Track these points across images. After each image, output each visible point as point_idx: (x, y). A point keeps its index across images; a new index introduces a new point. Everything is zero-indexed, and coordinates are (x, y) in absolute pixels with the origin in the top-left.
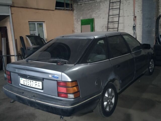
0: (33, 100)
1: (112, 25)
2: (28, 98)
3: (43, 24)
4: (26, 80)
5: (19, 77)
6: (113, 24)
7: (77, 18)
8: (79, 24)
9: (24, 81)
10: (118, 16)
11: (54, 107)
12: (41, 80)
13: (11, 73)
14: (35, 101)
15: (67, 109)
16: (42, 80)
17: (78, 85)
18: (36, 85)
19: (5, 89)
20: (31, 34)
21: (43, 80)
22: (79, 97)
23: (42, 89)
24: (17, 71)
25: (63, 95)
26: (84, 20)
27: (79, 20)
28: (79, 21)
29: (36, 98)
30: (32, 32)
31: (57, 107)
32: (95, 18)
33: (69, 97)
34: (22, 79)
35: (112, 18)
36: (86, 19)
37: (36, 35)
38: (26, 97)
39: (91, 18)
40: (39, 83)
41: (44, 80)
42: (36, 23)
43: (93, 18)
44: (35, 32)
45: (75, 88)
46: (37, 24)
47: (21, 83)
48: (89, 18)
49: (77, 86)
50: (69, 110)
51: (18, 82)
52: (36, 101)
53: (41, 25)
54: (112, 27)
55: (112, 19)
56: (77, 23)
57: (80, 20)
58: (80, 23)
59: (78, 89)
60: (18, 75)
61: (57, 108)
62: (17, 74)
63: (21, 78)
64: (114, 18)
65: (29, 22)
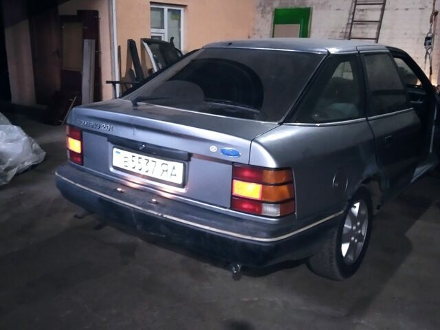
0: (155, 213)
1: (360, 31)
2: (139, 206)
3: (182, 13)
4: (133, 156)
5: (110, 145)
6: (362, 28)
7: (263, 4)
8: (268, 21)
9: (126, 159)
10: (380, 6)
11: (219, 237)
12: (181, 159)
13: (84, 133)
14: (162, 216)
15: (259, 245)
16: (186, 158)
17: (292, 182)
18: (165, 172)
19: (64, 178)
20: (152, 37)
21: (189, 160)
22: (291, 214)
23: (183, 185)
24: (105, 128)
25: (245, 206)
26: (283, 10)
27: (268, 9)
28: (269, 12)
29: (165, 210)
30: (155, 32)
31: (227, 237)
32: (314, 7)
33: (266, 212)
34: (119, 153)
35: (363, 10)
36: (289, 8)
37: (163, 40)
38: (131, 203)
39: (303, 7)
40: (174, 168)
41: (192, 158)
42: (166, 8)
43: (309, 8)
44: (162, 31)
45: (284, 188)
46: (169, 10)
47: (114, 164)
48: (298, 7)
49: (288, 182)
50: (266, 247)
51: (106, 160)
52: (165, 216)
53: (176, 14)
54: (360, 35)
55: (361, 13)
56: (263, 17)
57: (272, 8)
58: (270, 17)
59: (291, 190)
60: (108, 141)
61: (229, 239)
62: (106, 138)
63: (115, 150)
64: (369, 12)
65: (151, 3)
